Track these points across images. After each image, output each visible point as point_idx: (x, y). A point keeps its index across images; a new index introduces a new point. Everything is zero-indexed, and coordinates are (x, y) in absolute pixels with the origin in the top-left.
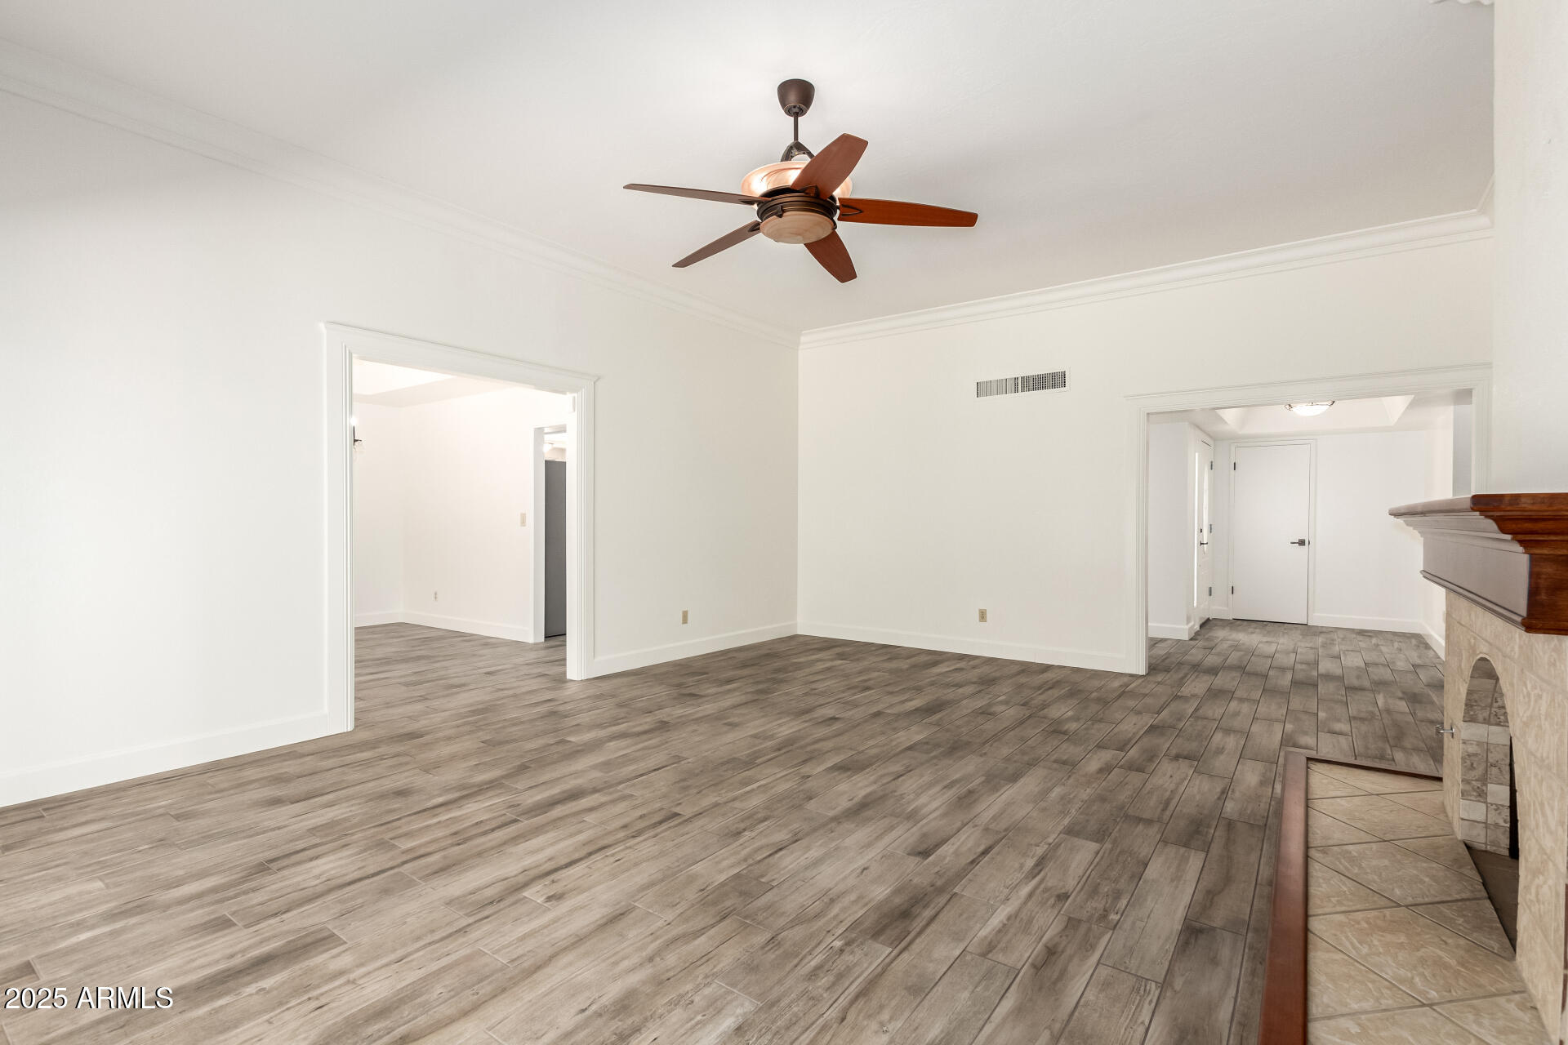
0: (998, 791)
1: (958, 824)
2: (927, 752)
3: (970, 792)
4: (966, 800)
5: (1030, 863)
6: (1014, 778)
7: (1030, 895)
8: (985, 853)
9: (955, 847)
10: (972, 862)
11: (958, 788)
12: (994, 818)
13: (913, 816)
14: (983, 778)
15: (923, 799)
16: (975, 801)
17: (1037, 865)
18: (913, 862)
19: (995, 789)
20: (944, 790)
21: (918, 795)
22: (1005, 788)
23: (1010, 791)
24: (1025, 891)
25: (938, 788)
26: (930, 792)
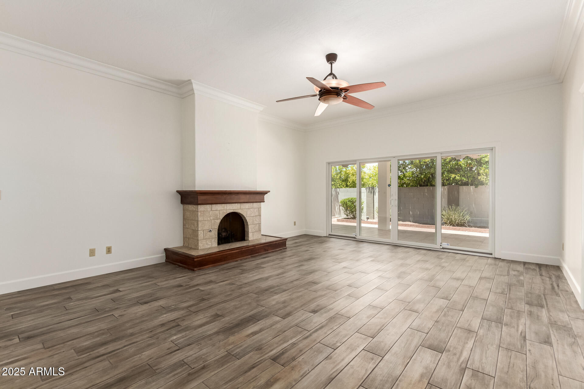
0: (268, 276)
1: (289, 269)
5: (281, 264)
11: (280, 277)
14: (270, 279)
16: (280, 273)
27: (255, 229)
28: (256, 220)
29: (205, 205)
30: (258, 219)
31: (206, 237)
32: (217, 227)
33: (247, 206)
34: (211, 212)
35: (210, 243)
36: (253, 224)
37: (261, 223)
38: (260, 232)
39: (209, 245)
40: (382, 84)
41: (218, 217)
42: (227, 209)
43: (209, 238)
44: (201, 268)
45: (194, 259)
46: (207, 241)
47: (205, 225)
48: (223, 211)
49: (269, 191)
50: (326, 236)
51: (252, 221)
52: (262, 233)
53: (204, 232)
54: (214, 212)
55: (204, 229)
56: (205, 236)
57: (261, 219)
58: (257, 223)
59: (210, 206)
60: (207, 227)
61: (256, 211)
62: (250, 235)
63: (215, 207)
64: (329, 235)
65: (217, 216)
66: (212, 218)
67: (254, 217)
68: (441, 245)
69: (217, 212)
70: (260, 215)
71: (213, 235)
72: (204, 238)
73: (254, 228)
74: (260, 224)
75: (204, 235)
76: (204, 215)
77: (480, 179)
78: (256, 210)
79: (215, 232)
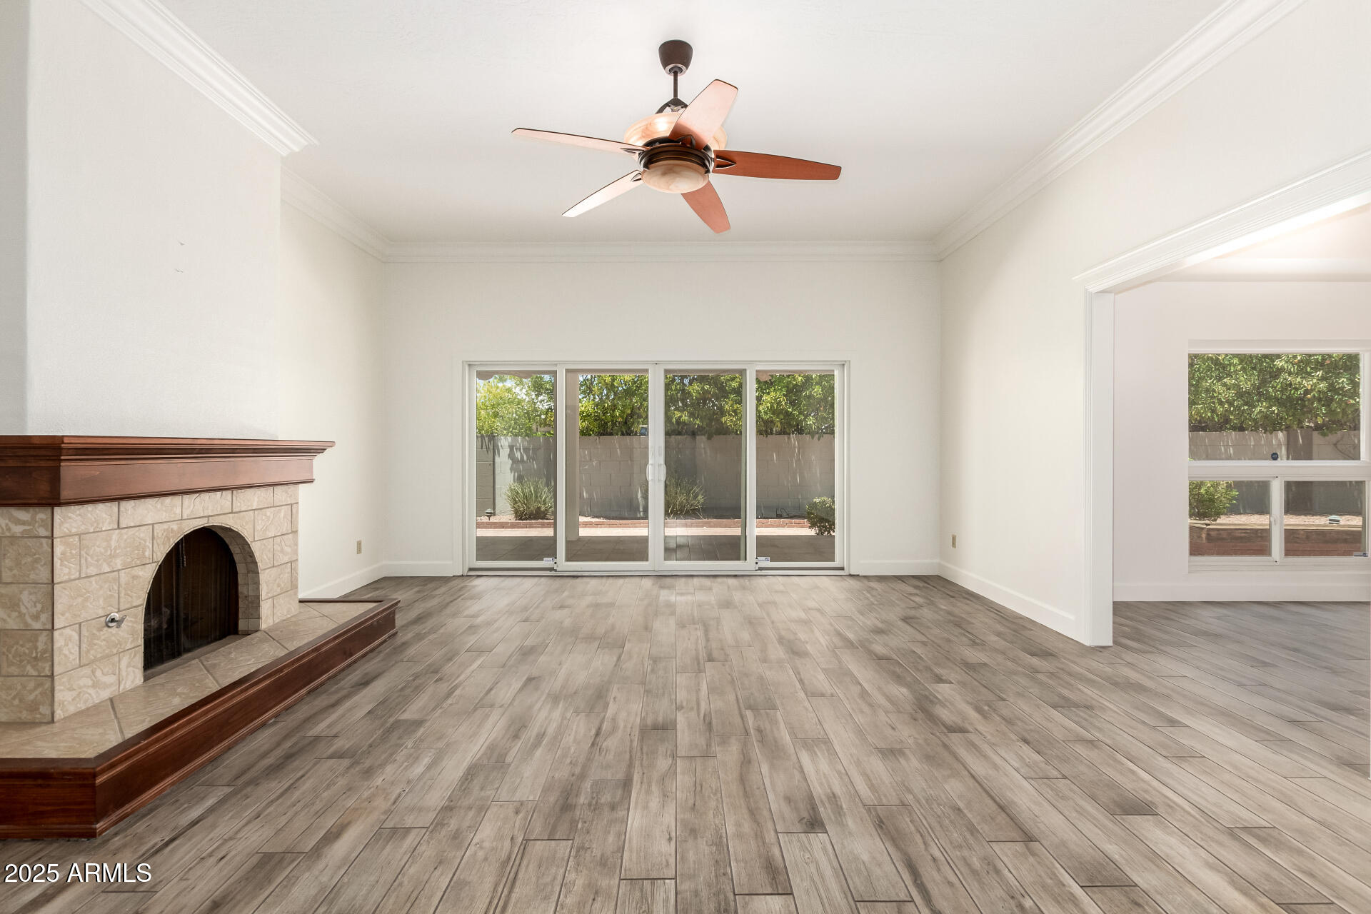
0: (488, 747)
1: (516, 703)
2: (598, 786)
3: (516, 737)
4: (517, 728)
5: (457, 692)
6: (472, 773)
7: (458, 676)
8: (491, 689)
9: (512, 688)
10: (497, 683)
11: (529, 739)
12: (487, 716)
13: (555, 699)
14: (508, 759)
15: (556, 715)
16: (510, 726)
17: (453, 692)
18: (535, 673)
19: (492, 748)
20: (543, 730)
21: (563, 718)
22: (480, 753)
23: (476, 749)
24: (462, 678)
25: (551, 730)
26: (554, 725)
27: (279, 585)
28: (282, 551)
29: (90, 507)
30: (290, 546)
31: (92, 652)
32: (140, 598)
33: (256, 499)
34: (115, 535)
35: (111, 679)
36: (274, 566)
37: (297, 560)
38: (296, 594)
39: (106, 686)
40: (830, 172)
41: (147, 554)
42: (185, 517)
43: (108, 656)
44: (128, 808)
45: (94, 776)
46: (98, 673)
47: (86, 599)
48: (165, 526)
49: (332, 444)
50: (461, 574)
51: (270, 555)
52: (302, 596)
53: (84, 632)
54: (131, 531)
55: (84, 615)
56: (88, 651)
57: (296, 544)
58: (286, 559)
59: (113, 506)
60: (98, 607)
61: (282, 515)
62: (265, 608)
63: (136, 512)
64: (471, 569)
65: (144, 553)
66: (118, 563)
67: (277, 540)
68: (757, 563)
69: (144, 533)
70: (295, 532)
71: (126, 636)
72: (84, 661)
73: (275, 580)
74: (293, 563)
75: (84, 646)
76: (83, 552)
77: (725, 422)
78: (283, 511)
79: (136, 622)
